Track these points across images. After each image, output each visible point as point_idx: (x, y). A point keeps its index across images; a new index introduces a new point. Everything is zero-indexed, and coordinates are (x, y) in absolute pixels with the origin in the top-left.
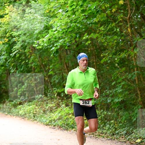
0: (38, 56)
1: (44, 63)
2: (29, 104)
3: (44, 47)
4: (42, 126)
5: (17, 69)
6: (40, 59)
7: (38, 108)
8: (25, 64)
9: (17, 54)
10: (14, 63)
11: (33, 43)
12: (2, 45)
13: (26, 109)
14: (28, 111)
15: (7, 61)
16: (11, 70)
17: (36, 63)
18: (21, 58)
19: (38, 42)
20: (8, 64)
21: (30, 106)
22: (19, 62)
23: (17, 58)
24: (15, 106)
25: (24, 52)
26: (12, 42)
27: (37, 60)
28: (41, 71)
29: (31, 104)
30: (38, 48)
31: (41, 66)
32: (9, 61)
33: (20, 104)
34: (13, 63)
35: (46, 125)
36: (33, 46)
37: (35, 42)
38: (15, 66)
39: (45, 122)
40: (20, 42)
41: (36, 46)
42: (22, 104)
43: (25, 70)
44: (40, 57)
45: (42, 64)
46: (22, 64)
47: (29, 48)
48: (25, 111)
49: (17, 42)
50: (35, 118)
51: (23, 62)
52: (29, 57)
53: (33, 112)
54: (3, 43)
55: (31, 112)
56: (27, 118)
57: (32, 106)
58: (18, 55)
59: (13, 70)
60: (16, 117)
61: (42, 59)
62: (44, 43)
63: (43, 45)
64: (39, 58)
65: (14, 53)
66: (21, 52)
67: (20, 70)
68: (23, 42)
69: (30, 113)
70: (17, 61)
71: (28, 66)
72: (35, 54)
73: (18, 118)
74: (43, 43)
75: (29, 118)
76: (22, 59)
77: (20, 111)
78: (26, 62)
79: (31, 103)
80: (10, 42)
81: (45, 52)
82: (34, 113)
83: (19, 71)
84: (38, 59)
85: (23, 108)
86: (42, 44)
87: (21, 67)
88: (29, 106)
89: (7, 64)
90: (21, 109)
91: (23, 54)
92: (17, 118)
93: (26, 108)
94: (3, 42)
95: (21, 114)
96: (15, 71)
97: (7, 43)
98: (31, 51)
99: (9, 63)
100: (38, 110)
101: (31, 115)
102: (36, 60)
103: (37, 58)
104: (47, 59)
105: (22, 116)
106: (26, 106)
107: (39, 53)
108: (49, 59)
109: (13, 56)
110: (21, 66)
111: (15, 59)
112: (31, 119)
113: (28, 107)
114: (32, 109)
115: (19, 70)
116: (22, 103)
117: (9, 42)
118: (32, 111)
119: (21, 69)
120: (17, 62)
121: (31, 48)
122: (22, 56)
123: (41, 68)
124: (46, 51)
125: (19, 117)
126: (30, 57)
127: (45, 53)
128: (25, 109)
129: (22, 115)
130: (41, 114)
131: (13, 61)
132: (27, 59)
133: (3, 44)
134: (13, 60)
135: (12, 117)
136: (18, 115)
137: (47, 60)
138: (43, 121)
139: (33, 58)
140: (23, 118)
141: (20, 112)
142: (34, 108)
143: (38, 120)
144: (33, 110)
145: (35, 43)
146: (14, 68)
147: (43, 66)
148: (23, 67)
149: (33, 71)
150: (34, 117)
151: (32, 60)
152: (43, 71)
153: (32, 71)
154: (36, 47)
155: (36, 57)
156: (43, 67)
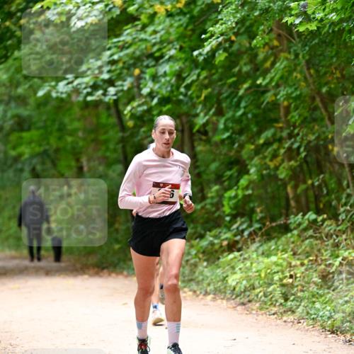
0: (302, 61)
1: (324, 90)
2: (265, 247)
3: (325, 26)
4: (316, 333)
5: (220, 113)
6: (312, 71)
7: (302, 264)
8: (251, 94)
9: (221, 52)
10: (209, 90)
11: (285, 10)
12: (164, 22)
13: (254, 270)
14: (263, 275)
15: (184, 79)
16: (197, 115)
17: (296, 89)
18: (237, 69)
19: (304, 7)
20: (185, 95)
21: (268, 256)
22: (230, 86)
23: (220, 70)
24: (212, 256)
25: (248, 45)
26: (203, 6)
27: (299, 76)
28: (315, 120)
29: (273, 247)
30: (301, 29)
31: (313, 99)
32: (188, 81)
33: (232, 247)
34: (206, 87)
35: (333, 332)
36: (284, 21)
37: (292, 5)
38: (215, 100)
39: (329, 318)
40: (234, 7)
41: (297, 22)
42: (239, 250)
43: (250, 116)
44: (309, 64)
45: (319, 93)
46: (241, 92)
47: (267, 31)
48: (250, 274)
49: (221, 6)
50: (289, 303)
51: (246, 86)
52: (268, 64)
53: (281, 280)
54: (167, 10)
55: (272, 280)
56: (258, 305)
57: (276, 255)
58: (221, 57)
59: (205, 115)
60: (214, 299)
61: (317, 71)
62: (327, 10)
63: (322, 20)
64: (305, 68)
65: (207, 49)
66: (235, 47)
67: (233, 116)
68: (246, 8)
69: (270, 284)
70: (220, 80)
71: (262, 99)
72: (290, 53)
73: (225, 302)
74: (324, 9)
75: (267, 303)
76: (240, 71)
77: (229, 273)
78: (254, 85)
79: (272, 244)
80: (196, 5)
81: (333, 45)
82: (283, 285)
83: (226, 121)
84: (301, 72)
85: (241, 266)
86: (319, 15)
87: (238, 106)
88: (267, 254)
89: (181, 93)
90: (233, 268)
91: (245, 53)
92: (219, 301)
93: (254, 265)
94: (169, 7)
95: (234, 289)
96: (214, 118)
97: (181, 13)
98: (276, 43)
99: (188, 87)
100: (299, 272)
101: (274, 290)
102: (295, 74)
103: (299, 68)
104: (338, 75)
105: (237, 296)
106: (254, 256)
107: (307, 48)
108: (344, 72)
109: (201, 58)
110: (235, 100)
111: (213, 71)
112: (275, 306)
113: (261, 259)
114: (276, 269)
115: (230, 114)
116: (240, 246)
117: (192, 6)
118: (276, 278)
119: (235, 111)
120: (220, 83)
121: (275, 29)
122: (242, 63)
123: (316, 108)
124: (334, 42)
125: (228, 299)
126: (273, 64)
127: (329, 49)
128: (249, 269)
129: (237, 289)
130: (313, 288)
131: (206, 81)
132: (258, 73)
133: (169, 15)
134: (206, 78)
135: (201, 296)
136: (222, 291)
137: (337, 78)
138: (321, 314)
139: (285, 67)
140: (243, 304)
141: (232, 281)
142: (285, 264)
143: (300, 310)
144: (283, 272)
145: (293, 12)
146: (210, 110)
147: (322, 101)
148: (243, 104)
149: (283, 119)
150: (286, 300)
151: (282, 78)
152: (322, 119)
153: (277, 121)
154: (296, 26)
155: (296, 65)
156: (320, 105)
